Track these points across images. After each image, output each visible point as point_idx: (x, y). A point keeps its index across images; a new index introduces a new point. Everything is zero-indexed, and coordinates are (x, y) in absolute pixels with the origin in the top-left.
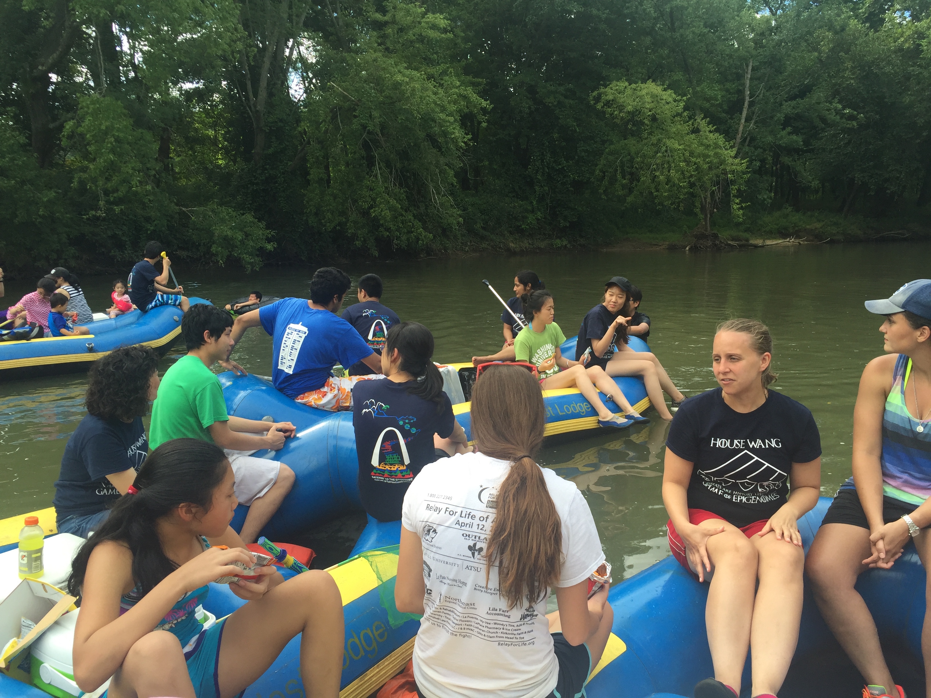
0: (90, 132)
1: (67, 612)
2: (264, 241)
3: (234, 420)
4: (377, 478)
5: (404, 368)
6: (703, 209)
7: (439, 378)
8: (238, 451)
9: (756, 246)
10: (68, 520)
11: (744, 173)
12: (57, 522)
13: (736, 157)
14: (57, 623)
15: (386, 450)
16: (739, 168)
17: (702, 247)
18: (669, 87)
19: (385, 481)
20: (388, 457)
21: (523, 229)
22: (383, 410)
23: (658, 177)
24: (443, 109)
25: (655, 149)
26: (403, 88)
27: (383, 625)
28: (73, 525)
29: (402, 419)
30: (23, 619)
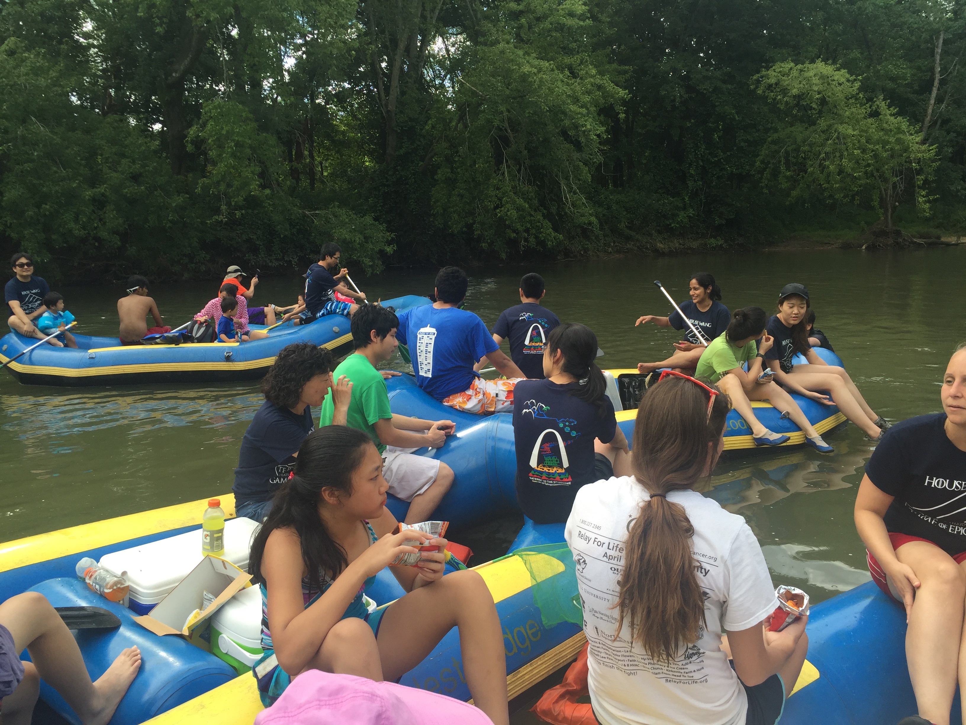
0: (211, 136)
1: (244, 588)
2: (384, 244)
3: (397, 417)
4: (535, 480)
5: (567, 369)
6: (882, 202)
7: (603, 380)
8: (401, 448)
9: (948, 245)
10: (244, 506)
11: (934, 161)
12: (236, 507)
13: (923, 142)
14: (234, 599)
15: (545, 451)
16: (927, 156)
17: (881, 245)
18: (843, 66)
19: (543, 483)
20: (546, 459)
21: (672, 228)
22: (543, 411)
23: (828, 167)
24: (576, 100)
25: (823, 136)
26: (530, 79)
27: (536, 625)
28: (249, 510)
29: (563, 421)
30: (205, 593)
